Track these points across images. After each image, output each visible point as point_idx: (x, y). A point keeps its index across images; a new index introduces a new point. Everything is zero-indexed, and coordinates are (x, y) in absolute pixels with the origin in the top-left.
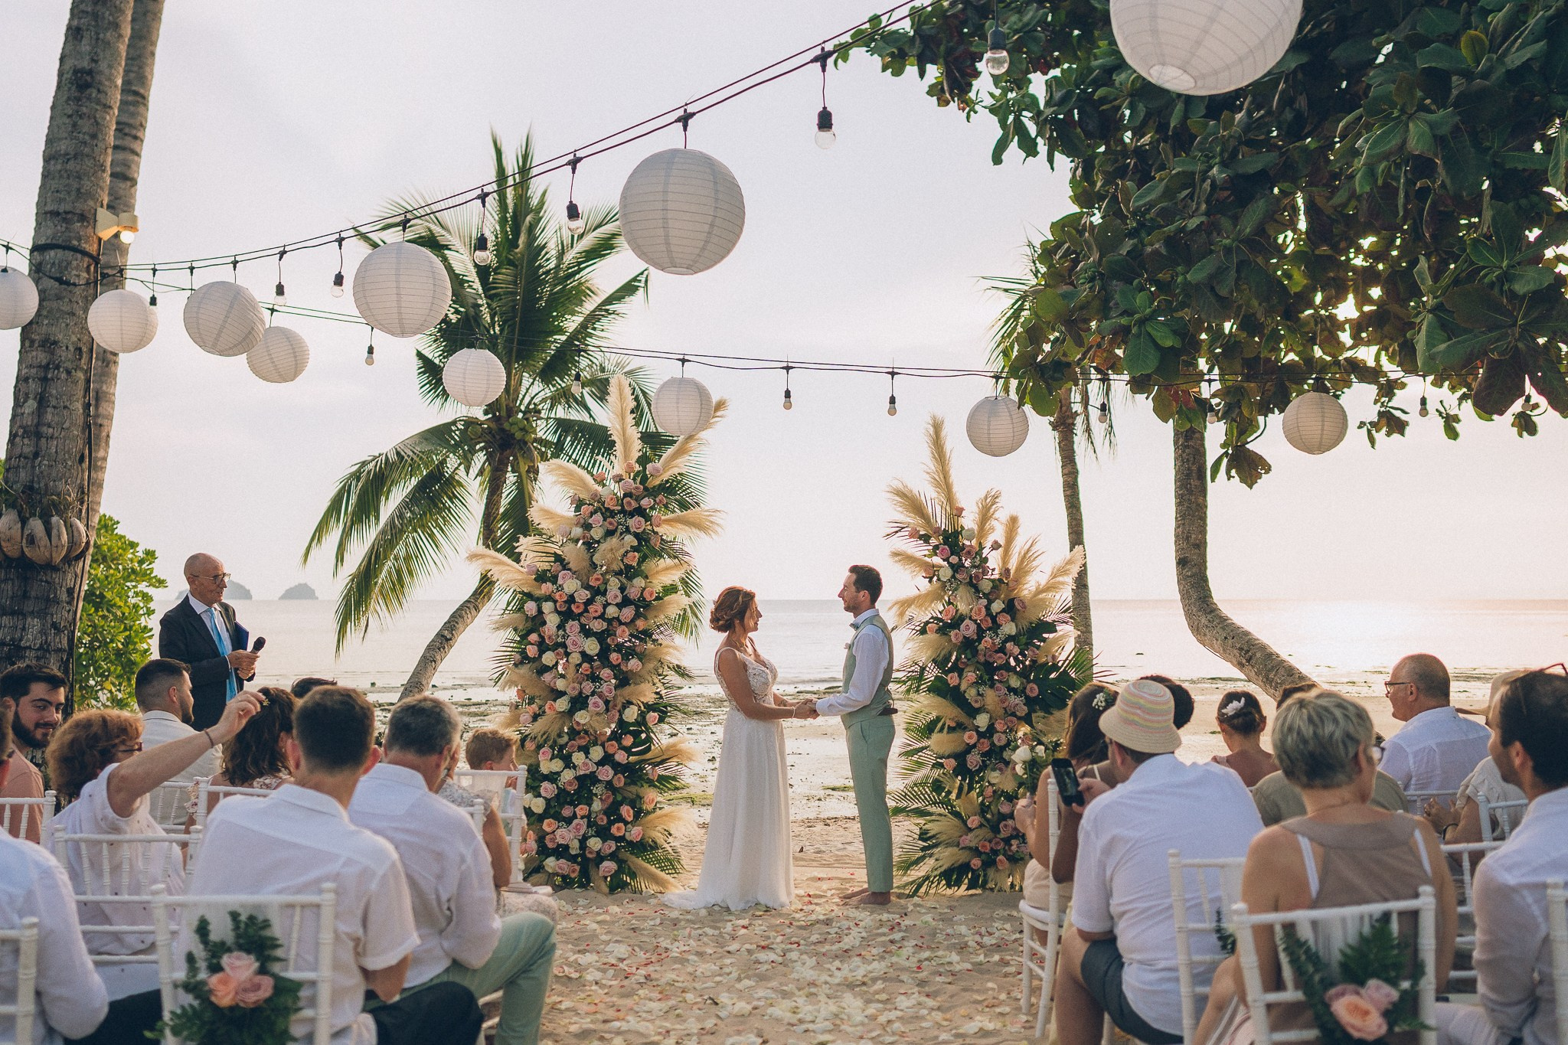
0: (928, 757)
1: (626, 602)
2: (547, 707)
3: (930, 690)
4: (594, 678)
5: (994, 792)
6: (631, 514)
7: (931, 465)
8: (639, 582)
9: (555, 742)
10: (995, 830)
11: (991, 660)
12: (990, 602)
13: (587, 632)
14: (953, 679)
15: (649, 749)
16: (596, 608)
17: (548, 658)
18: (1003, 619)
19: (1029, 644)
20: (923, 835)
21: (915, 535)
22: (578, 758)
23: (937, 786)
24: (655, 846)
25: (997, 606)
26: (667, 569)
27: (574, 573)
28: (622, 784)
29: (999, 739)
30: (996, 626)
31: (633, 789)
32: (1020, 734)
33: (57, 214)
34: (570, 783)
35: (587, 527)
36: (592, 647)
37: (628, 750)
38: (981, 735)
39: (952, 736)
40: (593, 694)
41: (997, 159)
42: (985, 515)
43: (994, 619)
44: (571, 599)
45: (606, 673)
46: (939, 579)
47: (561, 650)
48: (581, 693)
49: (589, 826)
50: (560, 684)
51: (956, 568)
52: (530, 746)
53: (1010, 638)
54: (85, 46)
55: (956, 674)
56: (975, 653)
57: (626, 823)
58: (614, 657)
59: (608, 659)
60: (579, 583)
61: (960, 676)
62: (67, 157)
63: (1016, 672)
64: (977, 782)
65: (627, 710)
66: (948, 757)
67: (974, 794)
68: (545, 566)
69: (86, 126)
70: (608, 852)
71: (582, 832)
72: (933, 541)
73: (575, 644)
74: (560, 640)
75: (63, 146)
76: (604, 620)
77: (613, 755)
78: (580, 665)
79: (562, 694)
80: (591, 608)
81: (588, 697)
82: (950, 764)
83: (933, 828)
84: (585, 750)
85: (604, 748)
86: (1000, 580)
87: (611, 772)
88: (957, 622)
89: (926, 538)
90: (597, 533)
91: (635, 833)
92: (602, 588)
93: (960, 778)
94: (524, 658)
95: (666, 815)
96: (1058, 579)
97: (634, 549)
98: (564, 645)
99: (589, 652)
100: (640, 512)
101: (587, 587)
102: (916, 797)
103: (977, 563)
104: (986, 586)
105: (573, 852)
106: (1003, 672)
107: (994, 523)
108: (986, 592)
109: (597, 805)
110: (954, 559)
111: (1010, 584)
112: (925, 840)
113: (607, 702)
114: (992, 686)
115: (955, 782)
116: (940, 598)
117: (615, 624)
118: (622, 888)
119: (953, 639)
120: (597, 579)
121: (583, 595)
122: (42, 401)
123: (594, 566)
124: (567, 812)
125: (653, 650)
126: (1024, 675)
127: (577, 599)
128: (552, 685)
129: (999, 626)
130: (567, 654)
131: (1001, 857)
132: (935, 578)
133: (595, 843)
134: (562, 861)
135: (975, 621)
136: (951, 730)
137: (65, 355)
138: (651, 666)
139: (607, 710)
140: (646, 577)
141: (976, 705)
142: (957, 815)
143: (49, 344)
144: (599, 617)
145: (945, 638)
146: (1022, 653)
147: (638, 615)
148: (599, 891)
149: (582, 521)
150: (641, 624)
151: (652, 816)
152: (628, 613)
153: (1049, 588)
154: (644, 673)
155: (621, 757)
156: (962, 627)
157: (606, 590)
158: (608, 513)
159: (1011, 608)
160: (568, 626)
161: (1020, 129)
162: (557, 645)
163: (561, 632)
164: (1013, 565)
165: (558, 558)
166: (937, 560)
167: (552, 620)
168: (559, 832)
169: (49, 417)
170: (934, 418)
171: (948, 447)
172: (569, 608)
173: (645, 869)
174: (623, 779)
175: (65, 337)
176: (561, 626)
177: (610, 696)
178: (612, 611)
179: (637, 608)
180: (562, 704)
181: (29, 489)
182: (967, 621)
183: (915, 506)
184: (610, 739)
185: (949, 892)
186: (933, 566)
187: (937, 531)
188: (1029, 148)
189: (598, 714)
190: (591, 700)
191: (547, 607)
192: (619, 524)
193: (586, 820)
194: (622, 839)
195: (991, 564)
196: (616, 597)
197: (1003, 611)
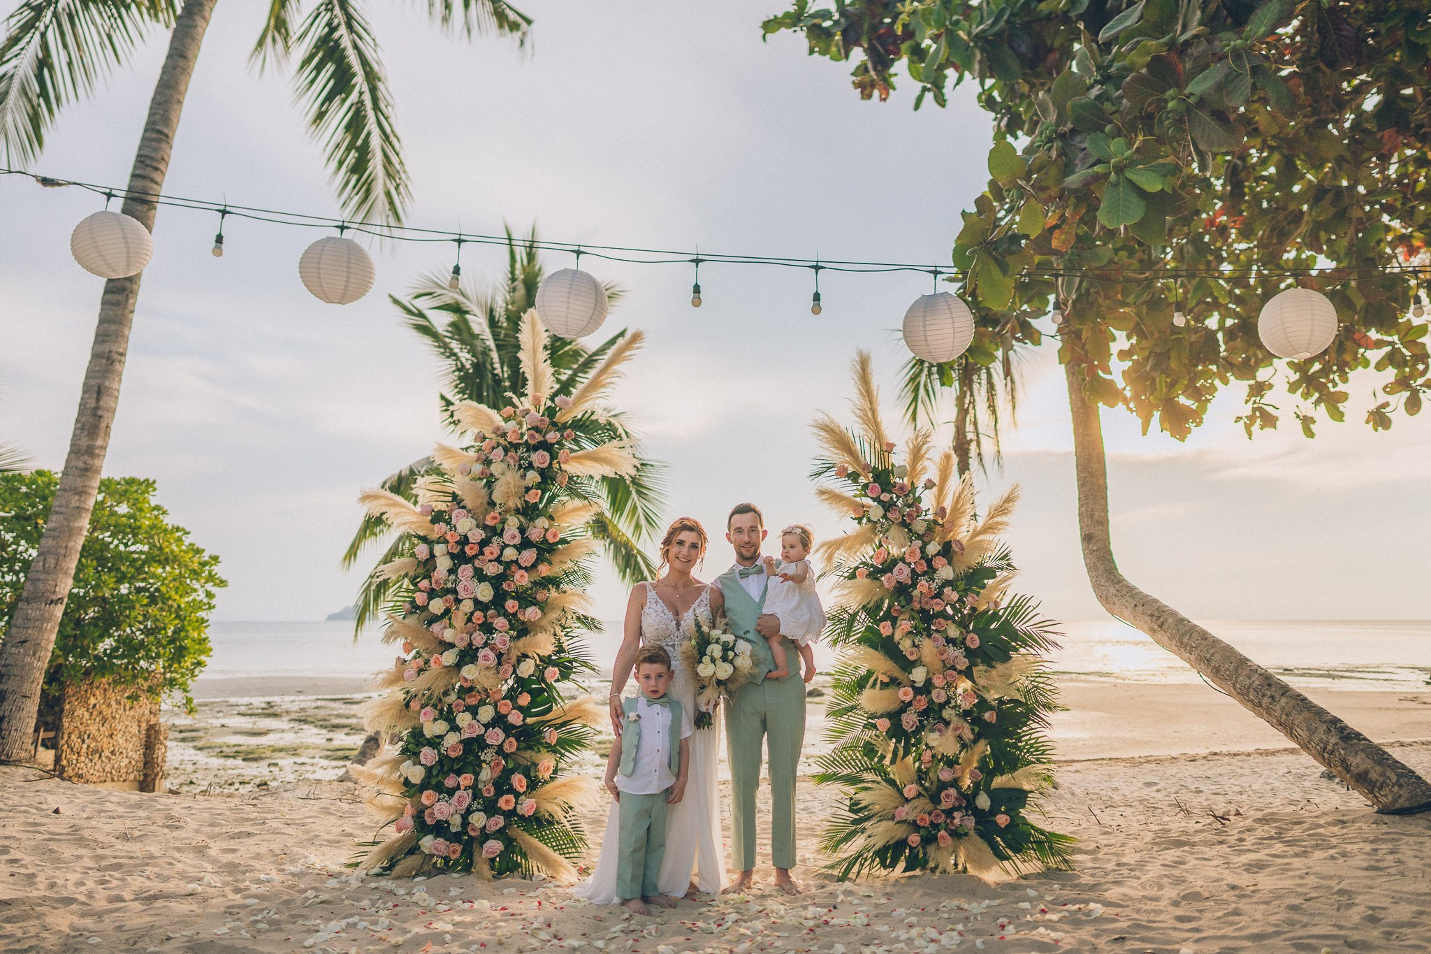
0: (859, 719)
1: (525, 544)
2: (432, 660)
3: (860, 641)
4: (488, 628)
5: (933, 756)
6: (535, 448)
7: (858, 402)
8: (542, 522)
9: (440, 700)
10: (935, 799)
11: (927, 607)
12: (925, 544)
13: (480, 576)
14: (885, 629)
15: (549, 710)
16: (492, 550)
17: (437, 606)
18: (939, 562)
19: (966, 591)
20: (854, 807)
21: (843, 472)
22: (464, 719)
23: (869, 750)
24: (551, 822)
25: (933, 548)
26: (574, 510)
27: (469, 512)
28: (514, 749)
29: (938, 696)
30: (931, 571)
31: (527, 754)
32: (960, 691)
34: (454, 748)
35: (488, 462)
36: (485, 593)
37: (525, 711)
38: (918, 691)
39: (887, 692)
40: (486, 644)
43: (929, 562)
44: (464, 541)
45: (500, 622)
46: (869, 520)
47: (450, 597)
48: (470, 644)
49: (475, 797)
50: (448, 635)
51: (888, 507)
52: (415, 705)
53: (947, 583)
55: (889, 623)
56: (910, 599)
57: (517, 795)
58: (511, 605)
59: (503, 607)
60: (474, 522)
61: (894, 625)
63: (954, 621)
64: (913, 745)
65: (522, 664)
66: (881, 716)
67: (910, 759)
68: (442, 507)
70: (494, 829)
71: (465, 805)
72: (862, 480)
73: (465, 588)
74: (449, 585)
76: (500, 563)
77: (506, 716)
78: (472, 614)
79: (451, 646)
80: (487, 550)
81: (477, 649)
82: (884, 724)
83: (865, 798)
84: (473, 711)
85: (496, 707)
86: (935, 522)
87: (502, 736)
88: (889, 565)
89: (854, 477)
90: (496, 469)
91: (527, 806)
92: (499, 527)
93: (894, 740)
94: (415, 608)
95: (565, 785)
96: (996, 519)
97: (538, 486)
98: (454, 591)
99: (481, 598)
100: (545, 446)
101: (485, 527)
102: (846, 763)
103: (911, 501)
104: (920, 527)
105: (453, 830)
106: (941, 620)
107: (926, 463)
108: (921, 533)
109: (486, 774)
110: (885, 497)
111: (945, 525)
112: (855, 812)
113: (499, 656)
114: (929, 636)
115: (888, 745)
116: (871, 541)
117: (514, 568)
118: (511, 871)
119: (886, 585)
120: (494, 518)
121: (477, 535)
123: (492, 504)
124: (450, 782)
125: (556, 598)
126: (963, 624)
127: (471, 540)
128: (440, 636)
129: (934, 571)
130: (458, 601)
131: (943, 833)
132: (865, 520)
133: (478, 819)
134: (441, 840)
135: (909, 564)
136: (884, 685)
138: (554, 615)
139: (499, 663)
140: (551, 518)
141: (912, 658)
142: (892, 783)
144: (495, 560)
145: (877, 583)
146: (960, 600)
147: (539, 560)
148: (481, 876)
149: (483, 457)
150: (544, 570)
151: (548, 787)
152: (529, 556)
153: (988, 529)
154: (544, 622)
155: (515, 718)
156: (895, 570)
157: (503, 530)
158: (510, 448)
159: (947, 551)
160: (459, 571)
162: (447, 591)
163: (452, 577)
164: (948, 504)
165: (454, 496)
166: (867, 501)
167: (443, 563)
168: (437, 806)
170: (861, 354)
171: (875, 383)
172: (462, 550)
173: (537, 849)
174: (515, 743)
176: (451, 571)
177: (504, 649)
178: (510, 554)
179: (539, 549)
180: (449, 658)
182: (900, 565)
183: (842, 442)
184: (504, 698)
185: (884, 872)
186: (863, 506)
187: (866, 467)
189: (487, 668)
190: (481, 653)
191: (439, 549)
192: (521, 458)
193: (470, 791)
194: (512, 813)
195: (924, 505)
196: (514, 537)
197: (938, 554)
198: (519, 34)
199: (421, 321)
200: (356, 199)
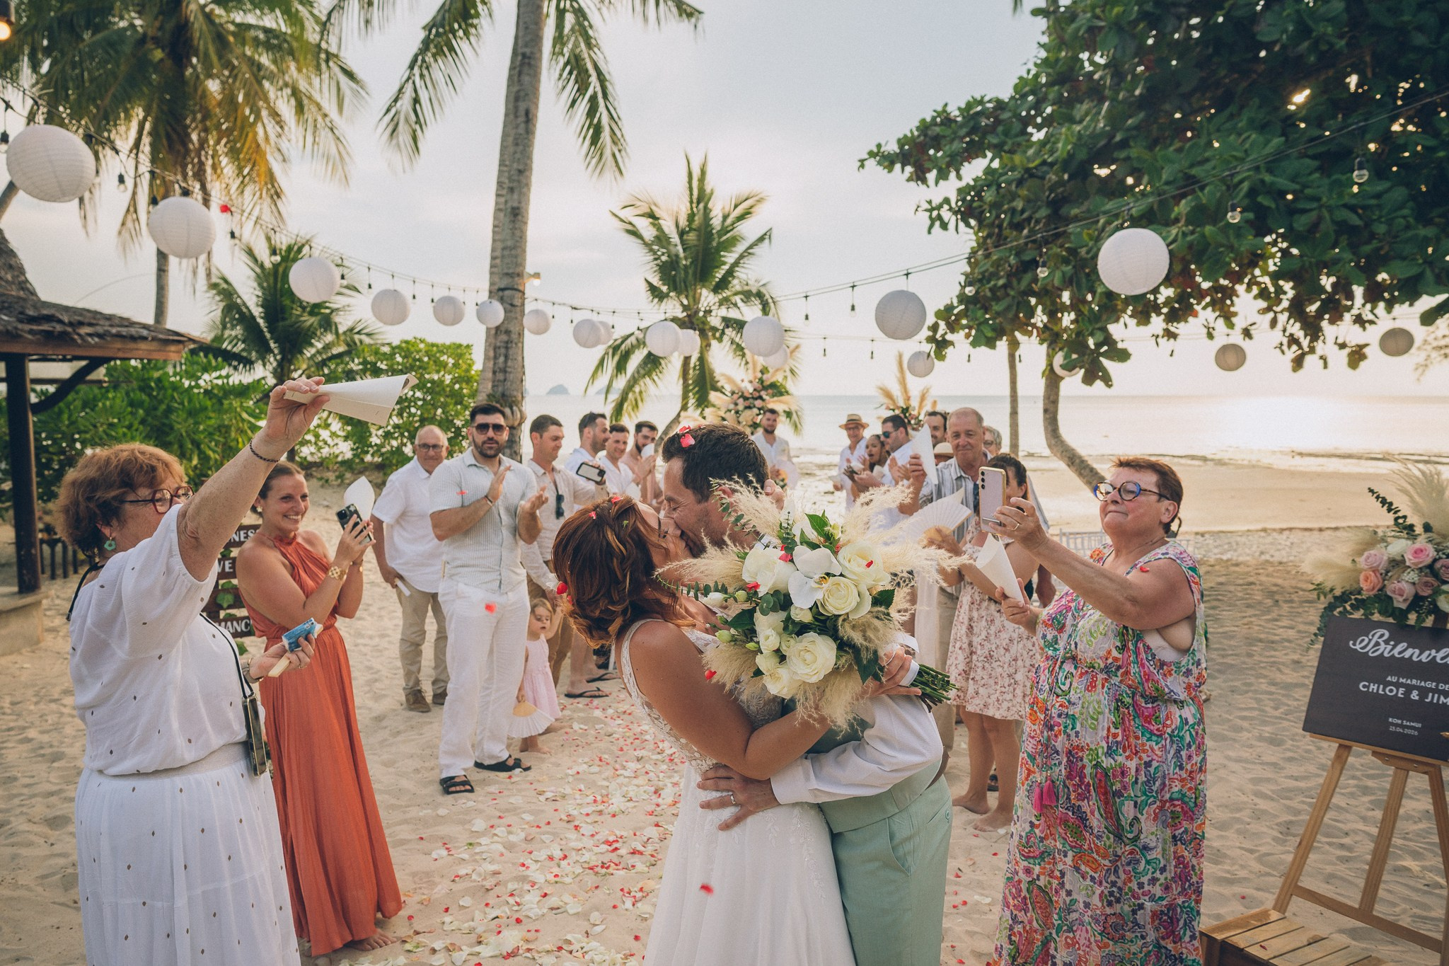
6: (757, 399)
7: (898, 375)
33: (507, 274)
35: (736, 404)
41: (929, 232)
42: (923, 398)
54: (516, 196)
62: (511, 249)
69: (518, 233)
75: (509, 243)
90: (742, 407)
122: (506, 357)
137: (514, 336)
143: (508, 332)
149: (735, 401)
158: (746, 399)
161: (939, 217)
169: (509, 363)
170: (900, 352)
175: (514, 328)
181: (503, 395)
183: (888, 395)
188: (944, 226)
198: (693, 20)
199: (630, 227)
200: (594, 161)
